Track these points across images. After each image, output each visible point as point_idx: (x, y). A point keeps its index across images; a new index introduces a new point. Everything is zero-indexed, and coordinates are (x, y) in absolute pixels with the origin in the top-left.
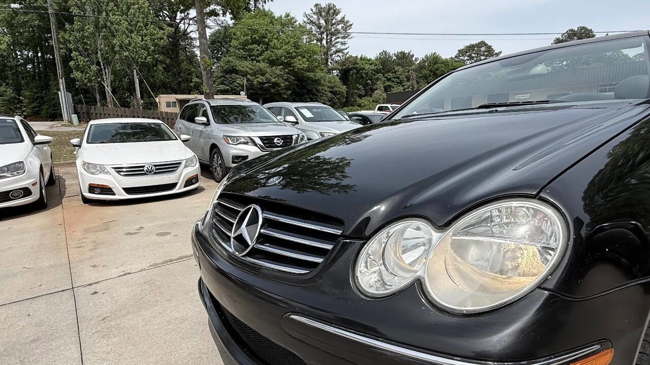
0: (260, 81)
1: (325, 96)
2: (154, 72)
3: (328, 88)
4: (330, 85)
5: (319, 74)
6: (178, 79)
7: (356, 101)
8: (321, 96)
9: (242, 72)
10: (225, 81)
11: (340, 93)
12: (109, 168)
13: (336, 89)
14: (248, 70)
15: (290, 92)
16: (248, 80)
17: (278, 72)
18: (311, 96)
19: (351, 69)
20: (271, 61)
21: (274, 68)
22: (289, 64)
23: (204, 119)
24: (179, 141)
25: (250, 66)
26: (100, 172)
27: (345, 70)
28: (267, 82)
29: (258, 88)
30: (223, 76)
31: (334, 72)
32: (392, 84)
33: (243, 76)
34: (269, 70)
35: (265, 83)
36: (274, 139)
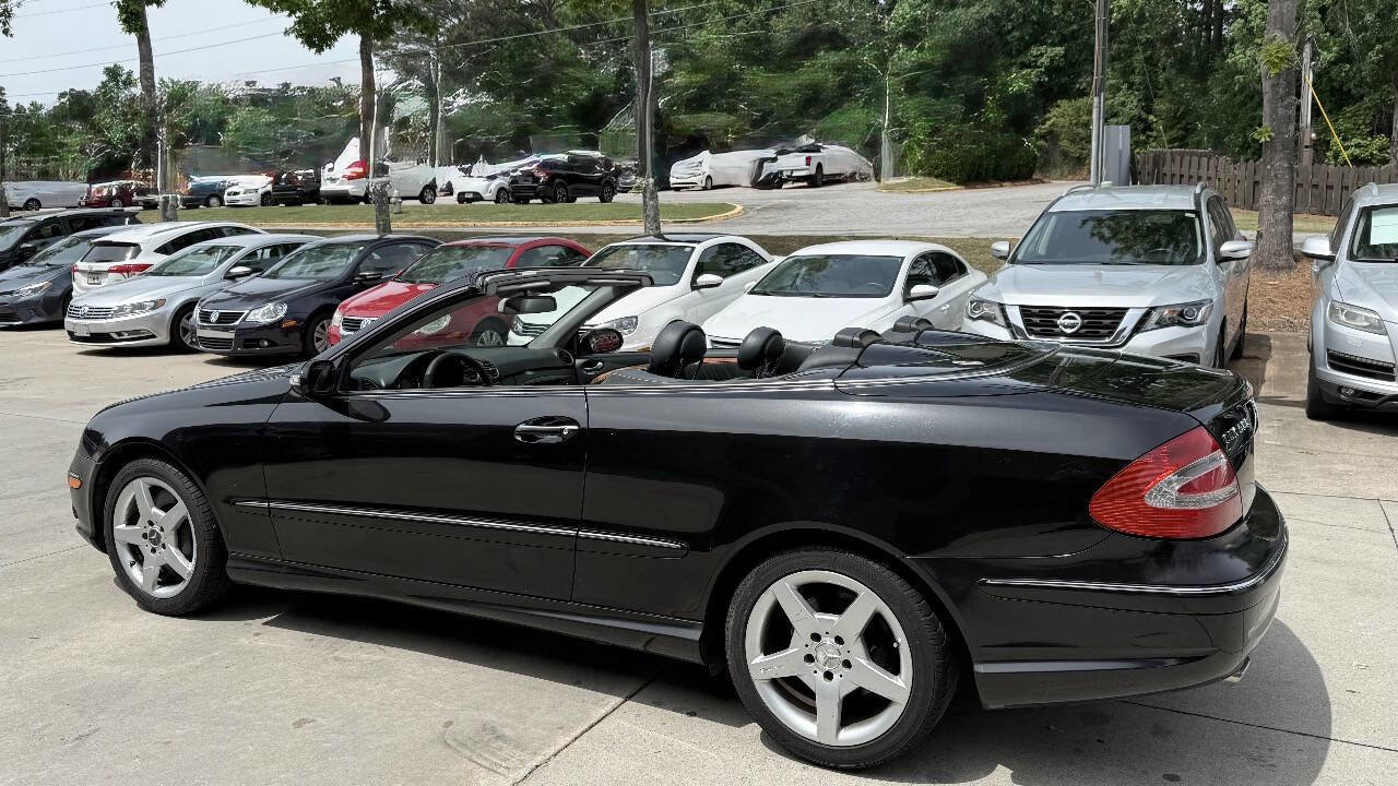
36: (1058, 316)
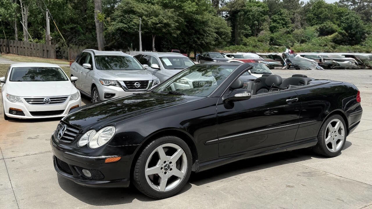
0: (154, 21)
1: (210, 36)
2: (64, 10)
3: (215, 29)
4: (217, 26)
5: (207, 16)
6: (84, 15)
7: (242, 40)
8: (207, 36)
9: (139, 13)
10: (124, 20)
11: (226, 34)
12: (22, 99)
13: (222, 30)
14: (143, 12)
15: (179, 32)
16: (143, 20)
17: (169, 14)
18: (198, 36)
19: (239, 11)
20: (164, 4)
21: (166, 10)
22: (179, 8)
23: (89, 65)
24: (69, 81)
25: (146, 8)
26: (17, 101)
27: (233, 11)
28: (160, 23)
29: (152, 27)
30: (122, 16)
31: (224, 13)
32: (278, 25)
33: (139, 16)
34: (161, 12)
35: (157, 24)
36: (134, 83)
